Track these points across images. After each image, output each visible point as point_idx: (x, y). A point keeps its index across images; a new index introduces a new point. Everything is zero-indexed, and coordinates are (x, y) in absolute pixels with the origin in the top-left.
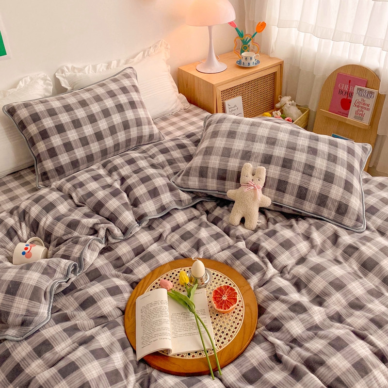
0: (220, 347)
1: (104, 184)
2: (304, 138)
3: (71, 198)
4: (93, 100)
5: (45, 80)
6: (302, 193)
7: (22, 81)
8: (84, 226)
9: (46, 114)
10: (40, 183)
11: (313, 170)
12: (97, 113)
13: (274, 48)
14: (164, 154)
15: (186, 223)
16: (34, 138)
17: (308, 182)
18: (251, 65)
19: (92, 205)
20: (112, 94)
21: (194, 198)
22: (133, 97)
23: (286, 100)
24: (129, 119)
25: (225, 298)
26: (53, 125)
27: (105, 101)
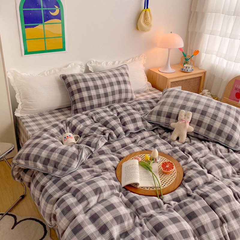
0: (163, 187)
1: (109, 114)
2: (214, 103)
3: (93, 119)
4: (106, 77)
5: (81, 66)
6: (209, 128)
7: (70, 65)
8: (99, 130)
9: (82, 80)
10: (73, 114)
11: (217, 117)
12: (107, 84)
13: (202, 64)
14: (140, 105)
15: (148, 137)
16: (74, 92)
17: (213, 123)
18: (189, 71)
19: (103, 122)
20: (115, 76)
21: (153, 126)
22: (126, 78)
23: (206, 91)
24: (122, 89)
25: (167, 166)
26: (85, 86)
27: (112, 78)
